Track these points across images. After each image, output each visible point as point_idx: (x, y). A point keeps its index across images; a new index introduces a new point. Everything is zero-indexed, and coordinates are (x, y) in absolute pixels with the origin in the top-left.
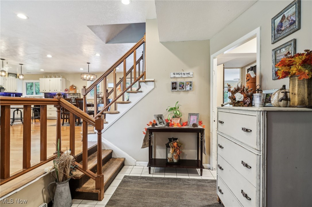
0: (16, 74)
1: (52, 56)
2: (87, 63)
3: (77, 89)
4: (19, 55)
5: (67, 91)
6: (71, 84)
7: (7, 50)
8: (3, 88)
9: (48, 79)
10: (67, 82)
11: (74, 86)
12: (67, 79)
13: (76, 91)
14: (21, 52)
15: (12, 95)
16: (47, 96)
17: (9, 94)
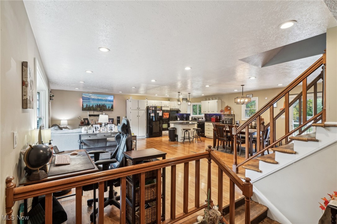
0: (187, 99)
1: (210, 86)
2: (241, 85)
3: (232, 109)
4: (188, 88)
5: (222, 112)
6: (226, 105)
7: (181, 88)
8: (180, 111)
9: (207, 101)
10: (222, 103)
11: (229, 107)
12: (223, 100)
13: (230, 112)
14: (189, 87)
15: (184, 115)
16: (207, 116)
17: (183, 115)
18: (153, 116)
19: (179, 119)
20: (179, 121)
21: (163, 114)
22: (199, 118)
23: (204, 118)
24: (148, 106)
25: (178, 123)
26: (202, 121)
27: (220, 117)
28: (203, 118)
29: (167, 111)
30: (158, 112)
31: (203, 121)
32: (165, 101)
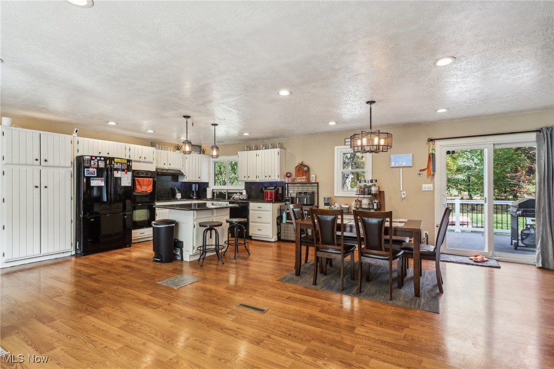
0: (200, 147)
3: (311, 171)
5: (288, 177)
6: (297, 162)
8: (182, 174)
9: (253, 153)
11: (306, 166)
12: (290, 151)
13: (308, 179)
15: (194, 185)
16: (250, 188)
17: (190, 184)
18: (100, 188)
19: (179, 196)
20: (179, 200)
21: (133, 181)
22: (234, 193)
23: (244, 193)
24: (82, 157)
25: (177, 206)
26: (240, 200)
27: (283, 189)
28: (241, 193)
29: (147, 174)
30: (117, 174)
31: (243, 200)
32: (140, 147)
